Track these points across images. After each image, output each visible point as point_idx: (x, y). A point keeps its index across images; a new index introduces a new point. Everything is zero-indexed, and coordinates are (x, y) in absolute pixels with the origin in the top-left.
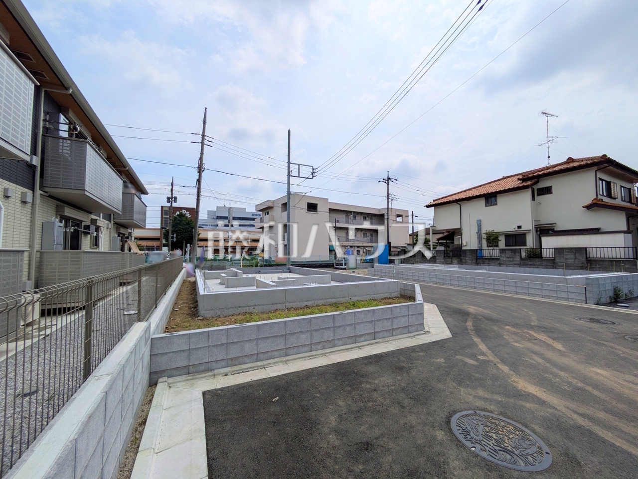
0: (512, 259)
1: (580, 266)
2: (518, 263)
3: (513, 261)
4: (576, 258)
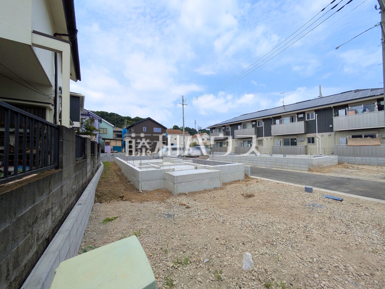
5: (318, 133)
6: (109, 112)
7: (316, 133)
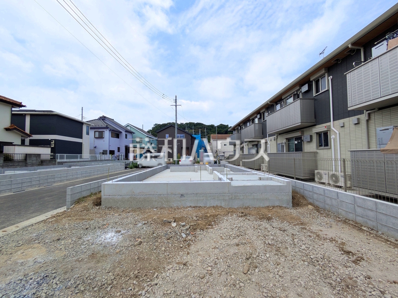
1: (38, 164)
4: (37, 160)
5: (334, 120)
6: (196, 122)
7: (330, 121)
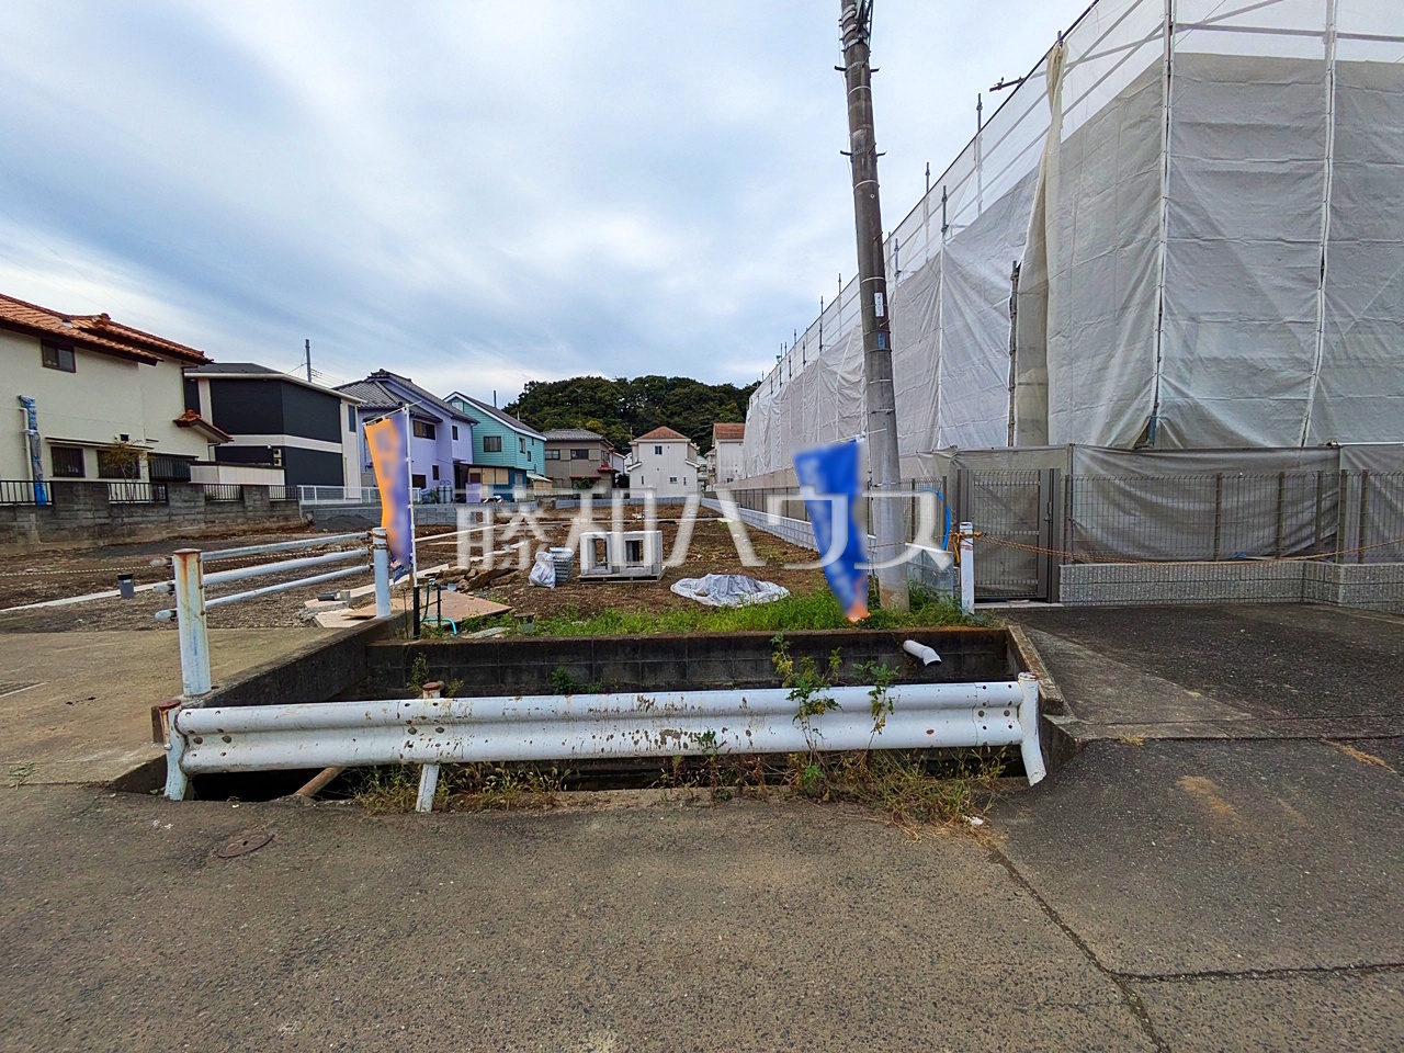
0: (193, 504)
1: (266, 509)
2: (202, 510)
3: (194, 507)
4: (262, 500)
